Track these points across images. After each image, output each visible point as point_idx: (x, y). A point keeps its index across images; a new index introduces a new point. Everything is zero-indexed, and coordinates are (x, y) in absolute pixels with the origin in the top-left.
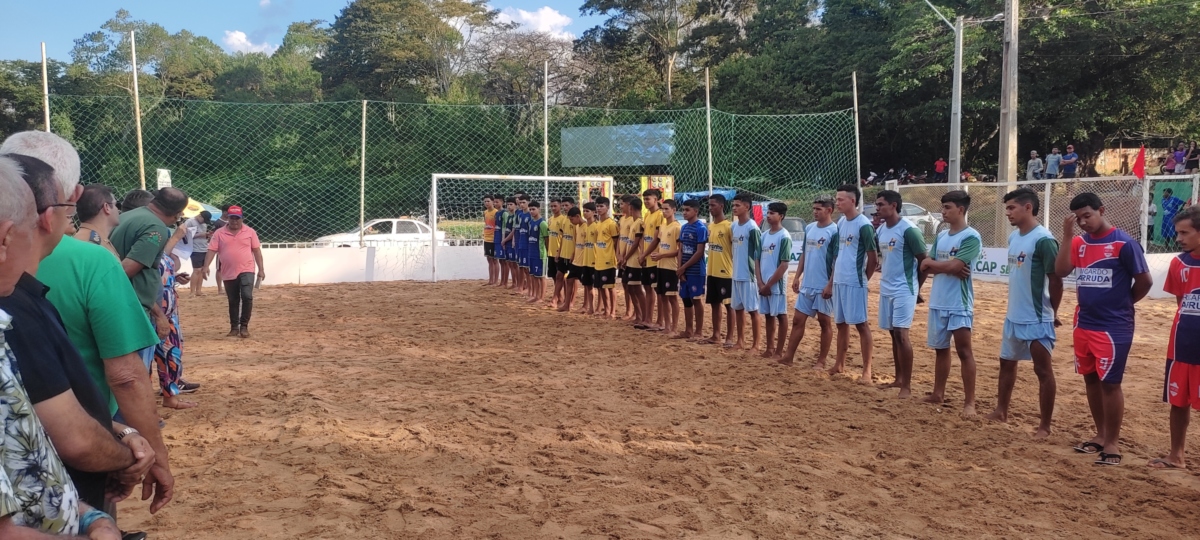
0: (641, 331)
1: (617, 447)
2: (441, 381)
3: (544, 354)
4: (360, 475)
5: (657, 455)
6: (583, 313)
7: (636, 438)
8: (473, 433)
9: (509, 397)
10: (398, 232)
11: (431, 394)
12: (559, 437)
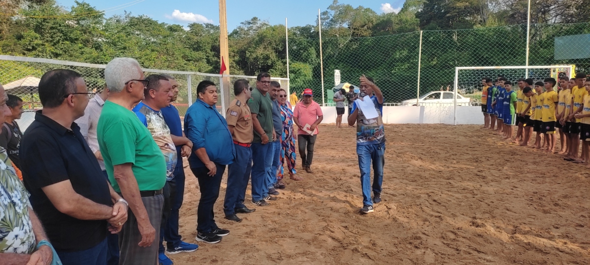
0: (568, 162)
1: (505, 237)
2: (422, 180)
3: (492, 171)
4: (346, 227)
5: (529, 246)
6: (534, 148)
7: (520, 233)
8: (420, 213)
9: (454, 194)
10: (444, 98)
11: (410, 188)
12: (471, 224)
